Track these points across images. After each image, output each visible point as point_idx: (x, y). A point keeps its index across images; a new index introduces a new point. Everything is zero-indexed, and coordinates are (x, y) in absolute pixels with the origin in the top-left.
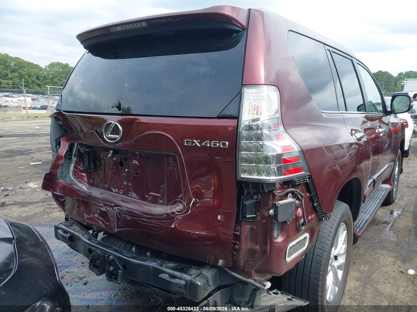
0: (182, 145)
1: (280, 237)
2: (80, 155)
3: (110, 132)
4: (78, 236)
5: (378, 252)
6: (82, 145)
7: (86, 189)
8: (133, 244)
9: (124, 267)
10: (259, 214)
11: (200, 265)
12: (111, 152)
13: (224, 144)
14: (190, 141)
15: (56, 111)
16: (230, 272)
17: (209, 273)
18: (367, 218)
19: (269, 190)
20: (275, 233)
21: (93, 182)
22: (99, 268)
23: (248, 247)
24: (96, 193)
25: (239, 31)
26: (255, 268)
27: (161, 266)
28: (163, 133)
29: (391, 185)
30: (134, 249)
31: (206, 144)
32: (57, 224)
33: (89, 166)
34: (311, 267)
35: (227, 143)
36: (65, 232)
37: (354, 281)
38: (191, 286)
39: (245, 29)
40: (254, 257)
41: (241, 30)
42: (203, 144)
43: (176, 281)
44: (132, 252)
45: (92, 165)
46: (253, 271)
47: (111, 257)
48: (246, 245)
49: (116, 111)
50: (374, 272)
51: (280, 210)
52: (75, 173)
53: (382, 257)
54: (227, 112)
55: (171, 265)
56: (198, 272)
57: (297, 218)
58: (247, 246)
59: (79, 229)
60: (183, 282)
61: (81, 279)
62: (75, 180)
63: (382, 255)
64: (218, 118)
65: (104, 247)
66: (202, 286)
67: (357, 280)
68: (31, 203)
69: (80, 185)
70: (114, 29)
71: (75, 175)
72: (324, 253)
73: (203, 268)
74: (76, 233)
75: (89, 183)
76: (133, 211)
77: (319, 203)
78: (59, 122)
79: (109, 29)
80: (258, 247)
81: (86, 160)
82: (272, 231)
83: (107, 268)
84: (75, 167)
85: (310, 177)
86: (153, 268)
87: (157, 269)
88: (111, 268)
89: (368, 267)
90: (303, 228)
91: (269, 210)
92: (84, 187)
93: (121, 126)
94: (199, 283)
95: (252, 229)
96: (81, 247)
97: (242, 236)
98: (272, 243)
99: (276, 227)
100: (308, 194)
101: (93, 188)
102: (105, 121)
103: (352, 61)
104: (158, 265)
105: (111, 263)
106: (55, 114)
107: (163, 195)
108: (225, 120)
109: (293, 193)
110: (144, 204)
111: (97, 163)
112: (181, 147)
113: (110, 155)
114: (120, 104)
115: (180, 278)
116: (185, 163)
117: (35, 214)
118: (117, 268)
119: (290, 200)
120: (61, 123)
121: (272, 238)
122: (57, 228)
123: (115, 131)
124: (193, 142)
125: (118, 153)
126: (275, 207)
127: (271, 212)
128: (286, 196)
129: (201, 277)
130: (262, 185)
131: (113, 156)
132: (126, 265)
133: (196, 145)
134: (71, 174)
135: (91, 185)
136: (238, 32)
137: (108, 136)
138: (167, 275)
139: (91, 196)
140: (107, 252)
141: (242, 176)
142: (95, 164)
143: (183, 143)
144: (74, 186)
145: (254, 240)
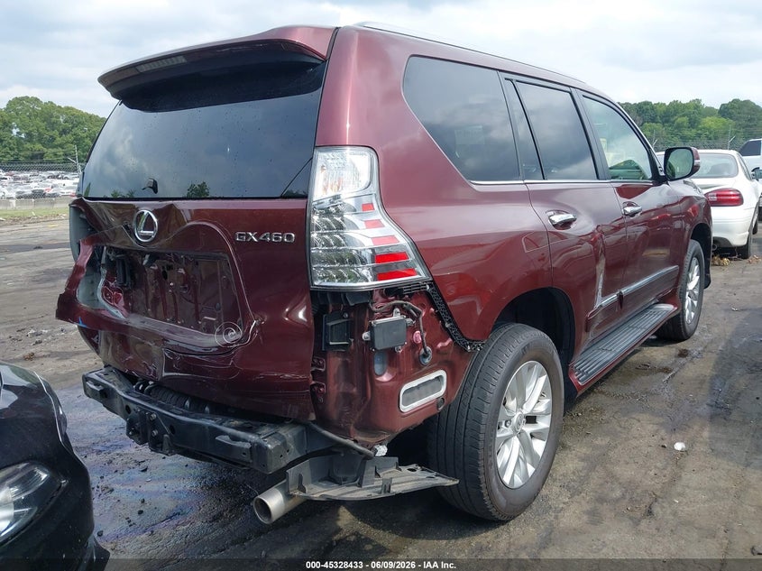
0: (232, 240)
1: (386, 373)
2: (111, 265)
3: (143, 226)
4: (113, 389)
5: (634, 416)
6: (110, 249)
7: (122, 317)
8: (186, 396)
9: (172, 429)
10: (352, 340)
11: (278, 421)
12: (147, 256)
13: (289, 237)
14: (243, 235)
15: (76, 198)
16: (319, 429)
17: (288, 433)
18: (608, 358)
19: (357, 303)
20: (377, 368)
21: (132, 306)
22: (139, 433)
23: (341, 390)
24: (136, 322)
25: (317, 65)
26: (353, 422)
27: (221, 424)
28: (208, 224)
29: (675, 304)
30: (187, 403)
31: (265, 237)
32: (85, 373)
33: (125, 281)
34: (465, 428)
35: (293, 235)
36: (97, 383)
37: (576, 461)
38: (258, 450)
39: (325, 60)
40: (350, 404)
41: (320, 62)
42: (261, 238)
43: (239, 444)
44: (183, 407)
45: (128, 278)
46: (352, 428)
47: (154, 416)
48: (335, 387)
49: (151, 194)
50: (615, 447)
51: (377, 331)
52: (105, 292)
53: (638, 424)
54: (294, 189)
55: (237, 422)
56: (273, 431)
57: (414, 346)
58: (338, 388)
59: (116, 379)
60: (247, 446)
61: (139, 463)
62: (106, 304)
63: (639, 421)
64: (283, 197)
65: (146, 401)
66: (274, 449)
67: (583, 460)
68: (77, 353)
69: (114, 311)
70: (144, 69)
71: (106, 296)
72: (485, 404)
73: (282, 426)
74: (110, 384)
75: (126, 307)
76: (180, 344)
77: (455, 323)
78: (81, 216)
79: (138, 68)
80: (355, 390)
81: (119, 271)
82: (371, 364)
83: (149, 432)
84: (106, 284)
85: (433, 283)
86: (210, 427)
87: (216, 429)
88: (155, 432)
89: (608, 439)
90: (427, 361)
91: (363, 332)
92: (118, 313)
93: (157, 218)
94: (269, 446)
95: (345, 364)
96: (118, 405)
97: (328, 373)
98: (373, 382)
99: (377, 359)
100: (432, 309)
101: (133, 315)
102: (135, 209)
103: (571, 94)
104: (217, 424)
105: (154, 424)
106: (75, 202)
107: (219, 320)
108: (290, 200)
109: (401, 306)
110: (196, 334)
111: (137, 276)
112: (231, 244)
113: (145, 262)
114: (155, 183)
115: (245, 440)
116: (240, 267)
117: (80, 370)
118: (163, 432)
119: (397, 316)
120: (84, 217)
121: (372, 375)
122: (86, 379)
123: (149, 225)
124: (248, 236)
125: (158, 258)
126: (371, 328)
127: (366, 335)
128: (390, 312)
129: (275, 438)
130: (345, 295)
131: (151, 262)
132: (174, 426)
133: (252, 239)
134: (99, 295)
135: (130, 309)
136: (315, 65)
137: (142, 233)
138: (227, 437)
139: (129, 327)
140: (149, 408)
141: (316, 283)
142: (133, 277)
143: (234, 237)
144: (103, 312)
145: (349, 379)
